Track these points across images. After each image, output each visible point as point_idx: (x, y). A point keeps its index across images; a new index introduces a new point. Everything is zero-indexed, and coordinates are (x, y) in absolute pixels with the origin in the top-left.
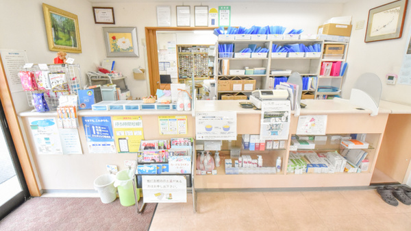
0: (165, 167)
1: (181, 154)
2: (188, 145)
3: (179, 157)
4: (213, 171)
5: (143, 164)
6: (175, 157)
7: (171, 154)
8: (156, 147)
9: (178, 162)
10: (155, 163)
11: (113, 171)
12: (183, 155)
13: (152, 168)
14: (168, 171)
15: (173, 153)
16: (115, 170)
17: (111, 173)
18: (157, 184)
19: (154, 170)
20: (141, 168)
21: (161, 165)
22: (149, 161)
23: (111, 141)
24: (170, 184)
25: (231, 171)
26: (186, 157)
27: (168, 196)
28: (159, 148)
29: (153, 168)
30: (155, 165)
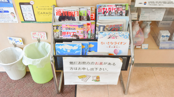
0: (92, 46)
1: (116, 28)
2: (122, 15)
3: (112, 33)
4: (143, 45)
5: (61, 41)
6: (107, 33)
7: (102, 28)
8: (77, 17)
9: (111, 40)
10: (78, 40)
11: (17, 44)
12: (118, 30)
13: (75, 48)
14: (96, 51)
15: (104, 27)
16: (20, 43)
17: (15, 46)
18: (82, 66)
19: (78, 50)
20: (60, 47)
21: (87, 42)
22: (70, 38)
23: (9, 6)
24: (99, 66)
25: (167, 45)
26: (123, 33)
27: (95, 78)
28: (81, 18)
29: (77, 46)
30: (79, 43)
